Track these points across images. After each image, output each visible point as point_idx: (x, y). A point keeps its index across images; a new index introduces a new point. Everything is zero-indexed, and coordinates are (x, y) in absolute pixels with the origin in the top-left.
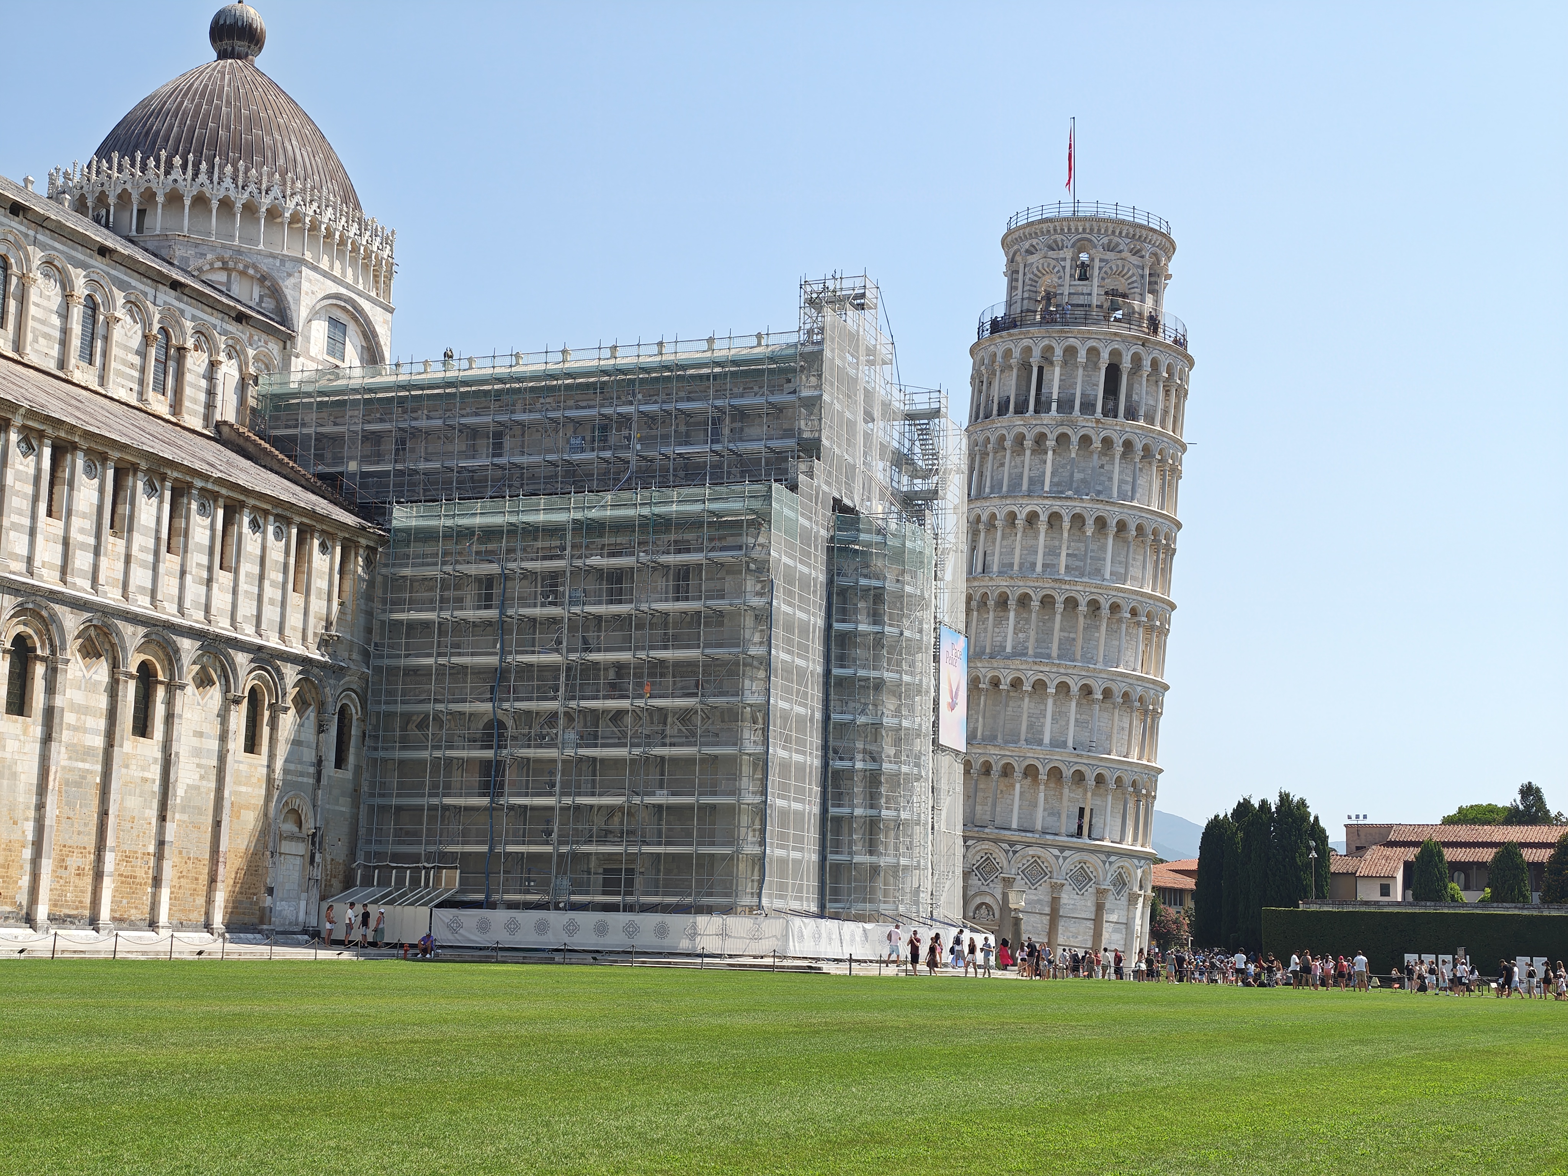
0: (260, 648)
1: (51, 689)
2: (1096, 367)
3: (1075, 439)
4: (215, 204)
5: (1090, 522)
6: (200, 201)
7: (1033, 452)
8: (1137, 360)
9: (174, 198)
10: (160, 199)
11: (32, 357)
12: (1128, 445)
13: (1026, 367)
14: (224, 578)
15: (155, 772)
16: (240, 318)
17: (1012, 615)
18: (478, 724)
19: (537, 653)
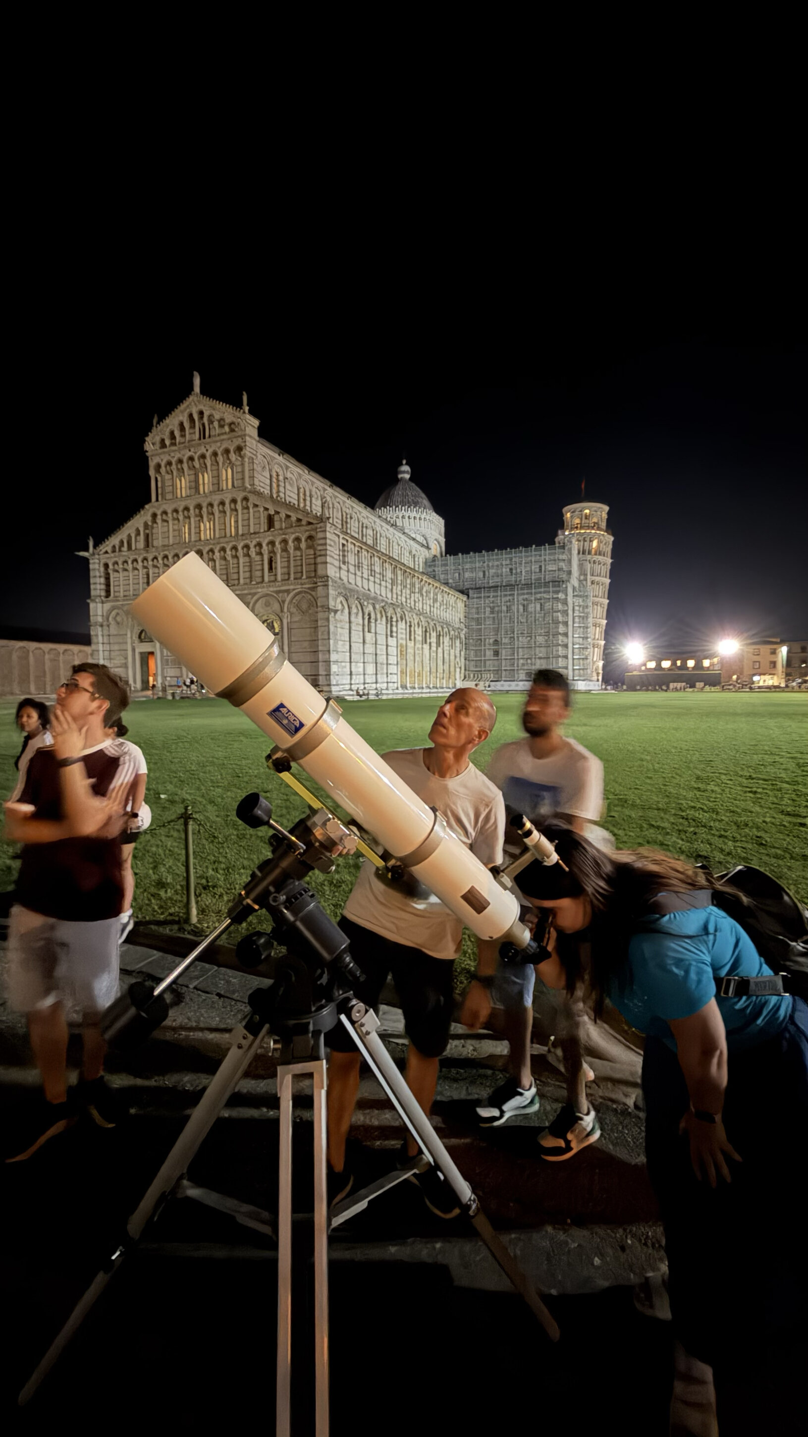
0: (453, 626)
2: (591, 542)
8: (601, 540)
12: (599, 562)
14: (448, 610)
18: (491, 641)
19: (505, 623)
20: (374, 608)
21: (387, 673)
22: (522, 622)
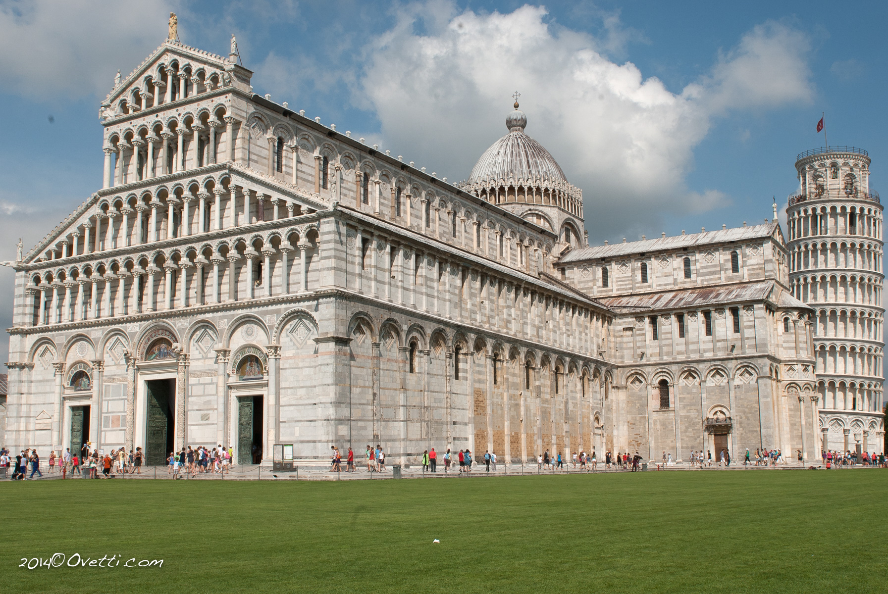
0: (584, 357)
1: (537, 379)
2: (845, 214)
3: (839, 245)
8: (862, 209)
12: (862, 245)
13: (815, 216)
16: (542, 232)
18: (656, 382)
19: (679, 353)
20: (423, 335)
21: (448, 438)
22: (705, 351)
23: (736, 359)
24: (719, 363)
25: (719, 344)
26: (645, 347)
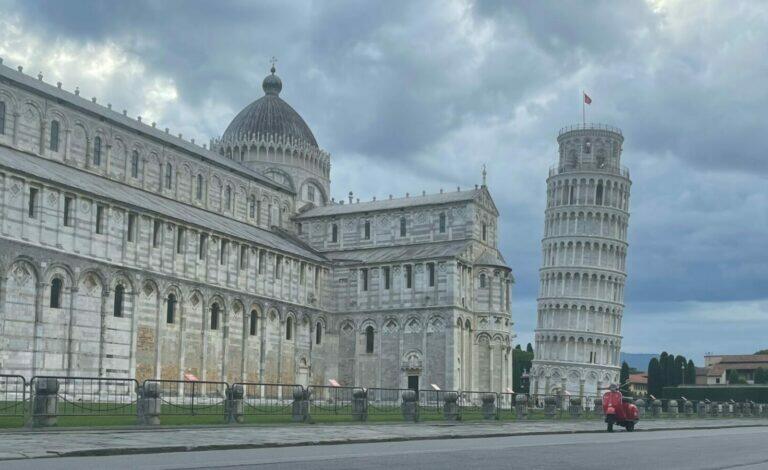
0: (291, 304)
1: (225, 321)
2: (593, 186)
3: (586, 214)
4: (267, 149)
5: (592, 245)
6: (263, 148)
7: (570, 219)
8: (609, 182)
9: (254, 148)
10: (249, 148)
11: (211, 209)
12: (606, 215)
13: (567, 186)
14: (277, 281)
15: (258, 347)
16: (278, 189)
17: (564, 281)
18: (364, 328)
19: (383, 303)
22: (406, 301)
23: (429, 309)
24: (414, 313)
25: (417, 296)
26: (356, 296)
